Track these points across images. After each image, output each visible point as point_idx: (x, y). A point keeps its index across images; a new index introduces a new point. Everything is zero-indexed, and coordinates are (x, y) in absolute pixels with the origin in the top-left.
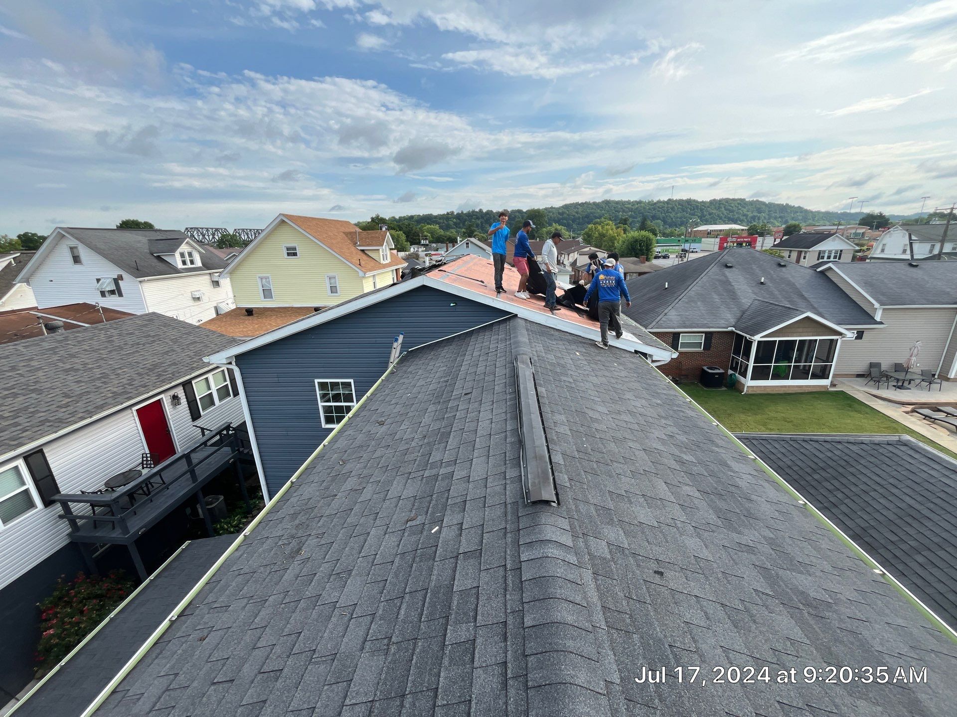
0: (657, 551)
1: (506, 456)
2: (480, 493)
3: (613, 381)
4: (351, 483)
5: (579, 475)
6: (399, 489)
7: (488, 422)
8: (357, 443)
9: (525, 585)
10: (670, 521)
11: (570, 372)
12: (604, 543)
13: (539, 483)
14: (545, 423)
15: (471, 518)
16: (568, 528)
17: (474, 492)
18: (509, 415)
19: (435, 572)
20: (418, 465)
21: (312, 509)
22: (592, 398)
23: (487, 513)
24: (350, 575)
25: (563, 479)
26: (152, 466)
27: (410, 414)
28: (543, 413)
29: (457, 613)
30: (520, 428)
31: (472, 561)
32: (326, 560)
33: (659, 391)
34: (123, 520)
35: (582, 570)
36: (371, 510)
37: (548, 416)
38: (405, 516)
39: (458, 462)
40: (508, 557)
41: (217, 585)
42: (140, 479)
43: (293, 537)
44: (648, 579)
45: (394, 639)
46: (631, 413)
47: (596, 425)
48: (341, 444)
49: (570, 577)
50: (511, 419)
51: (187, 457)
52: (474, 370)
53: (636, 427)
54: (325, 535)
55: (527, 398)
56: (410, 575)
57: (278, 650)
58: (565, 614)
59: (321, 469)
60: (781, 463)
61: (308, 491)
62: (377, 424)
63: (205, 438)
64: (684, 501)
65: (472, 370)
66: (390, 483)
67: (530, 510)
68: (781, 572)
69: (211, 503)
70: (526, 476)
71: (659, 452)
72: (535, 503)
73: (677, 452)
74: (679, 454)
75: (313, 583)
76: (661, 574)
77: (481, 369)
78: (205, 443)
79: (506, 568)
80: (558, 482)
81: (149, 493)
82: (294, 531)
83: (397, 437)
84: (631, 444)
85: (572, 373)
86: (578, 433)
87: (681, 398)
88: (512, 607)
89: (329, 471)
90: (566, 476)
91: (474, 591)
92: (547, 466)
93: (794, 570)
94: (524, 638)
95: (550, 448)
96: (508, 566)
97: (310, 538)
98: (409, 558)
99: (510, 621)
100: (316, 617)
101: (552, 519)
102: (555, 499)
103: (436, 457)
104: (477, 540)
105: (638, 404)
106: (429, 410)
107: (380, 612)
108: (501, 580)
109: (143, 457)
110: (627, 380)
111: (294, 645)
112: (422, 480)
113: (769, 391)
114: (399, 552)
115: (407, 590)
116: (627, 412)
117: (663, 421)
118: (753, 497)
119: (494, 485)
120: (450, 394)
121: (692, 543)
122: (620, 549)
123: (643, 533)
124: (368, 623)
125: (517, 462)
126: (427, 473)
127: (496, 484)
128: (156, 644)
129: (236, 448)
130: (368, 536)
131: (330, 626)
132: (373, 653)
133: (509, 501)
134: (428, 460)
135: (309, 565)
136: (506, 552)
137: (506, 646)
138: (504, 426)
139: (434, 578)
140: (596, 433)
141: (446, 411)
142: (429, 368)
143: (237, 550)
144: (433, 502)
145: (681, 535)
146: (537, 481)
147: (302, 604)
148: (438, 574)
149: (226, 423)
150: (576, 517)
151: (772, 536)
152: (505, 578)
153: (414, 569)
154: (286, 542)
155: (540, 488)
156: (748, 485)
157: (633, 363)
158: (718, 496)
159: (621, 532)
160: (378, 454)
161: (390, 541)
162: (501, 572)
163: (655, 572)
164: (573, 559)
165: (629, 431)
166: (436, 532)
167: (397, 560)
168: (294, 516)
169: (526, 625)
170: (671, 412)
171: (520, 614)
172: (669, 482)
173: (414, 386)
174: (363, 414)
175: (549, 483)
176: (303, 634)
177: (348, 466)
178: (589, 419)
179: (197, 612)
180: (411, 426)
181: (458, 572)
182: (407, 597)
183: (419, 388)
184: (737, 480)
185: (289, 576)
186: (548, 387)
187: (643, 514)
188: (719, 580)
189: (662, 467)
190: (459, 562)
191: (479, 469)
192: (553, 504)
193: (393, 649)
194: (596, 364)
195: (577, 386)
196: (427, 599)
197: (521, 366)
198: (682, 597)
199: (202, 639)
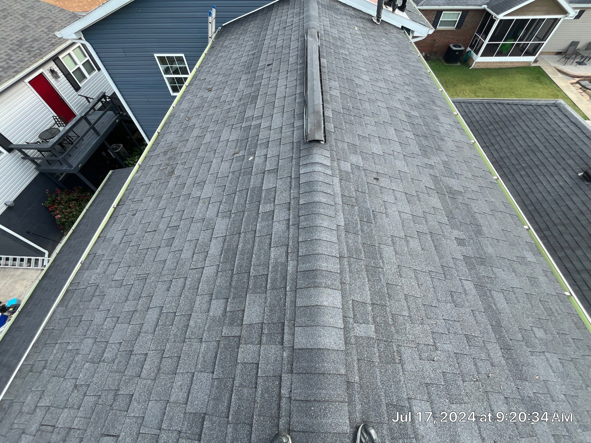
0: (379, 168)
1: (295, 112)
2: (278, 137)
3: (379, 54)
4: (196, 132)
5: (341, 124)
6: (227, 135)
7: (284, 87)
8: (195, 105)
9: (302, 185)
10: (391, 152)
11: (347, 46)
12: (349, 164)
13: (315, 129)
14: (323, 88)
15: (272, 151)
16: (329, 156)
17: (274, 136)
18: (298, 82)
19: (252, 181)
20: (238, 120)
21: (176, 148)
22: (360, 68)
23: (281, 148)
24: (205, 183)
25: (330, 127)
26: (64, 125)
27: (229, 83)
28: (323, 80)
29: (264, 199)
30: (306, 91)
31: (272, 175)
32: (190, 177)
33: (410, 63)
34: (64, 160)
35: (333, 177)
36: (211, 148)
37: (326, 82)
38: (232, 151)
39: (263, 117)
40: (293, 172)
41: (132, 191)
42: (61, 134)
43: (168, 165)
44: (370, 182)
45: (233, 211)
46: (385, 80)
47: (359, 90)
48: (185, 105)
49: (326, 181)
50: (300, 84)
51: (84, 118)
52: (274, 44)
53: (386, 91)
54: (187, 163)
55: (313, 67)
56: (238, 183)
57: (174, 218)
58: (321, 198)
59: (175, 123)
60: (473, 119)
61: (170, 137)
62: (207, 91)
63: (91, 105)
64: (403, 141)
65: (273, 44)
66: (221, 131)
67: (307, 146)
68: (443, 178)
69: (116, 149)
70: (307, 125)
71: (397, 109)
72: (311, 142)
73: (408, 109)
74: (409, 111)
75: (185, 188)
76: (377, 179)
77: (279, 43)
78: (93, 108)
79: (291, 178)
80: (327, 128)
81: (72, 143)
82: (168, 162)
83: (222, 100)
84: (379, 104)
85: (349, 47)
86: (345, 96)
87: (424, 70)
88: (293, 196)
89: (180, 125)
90: (332, 125)
91: (273, 189)
92: (321, 118)
93: (451, 177)
94: (299, 209)
95: (324, 106)
96: (293, 177)
97: (178, 165)
98: (237, 174)
99: (292, 202)
100: (190, 203)
101: (320, 151)
102: (323, 139)
103: (249, 113)
104: (275, 164)
105: (391, 74)
106: (242, 79)
107: (224, 200)
108: (288, 184)
109: (54, 119)
110: (389, 53)
111: (182, 216)
112: (241, 129)
113: (489, 66)
114: (231, 171)
115: (237, 190)
116: (383, 80)
117: (406, 87)
118: (446, 138)
119: (286, 131)
120: (257, 65)
121: (400, 164)
122: (358, 167)
123: (373, 158)
124: (219, 205)
125: (302, 116)
126: (244, 125)
127: (288, 130)
128: (110, 218)
129: (117, 112)
130: (212, 163)
131: (199, 207)
132: (223, 218)
133: (295, 141)
134: (244, 116)
135: (181, 179)
136: (292, 169)
137: (290, 213)
138: (294, 90)
139: (252, 183)
140: (358, 95)
141: (255, 79)
142: (240, 42)
143: (137, 172)
144: (249, 143)
145: (395, 159)
146: (313, 128)
147: (182, 198)
148: (254, 181)
149: (102, 92)
150: (335, 150)
151: (447, 160)
152: (291, 182)
153: (240, 179)
154: (164, 167)
155: (315, 133)
156: (445, 131)
157: (397, 38)
158: (424, 138)
159: (360, 158)
160: (210, 112)
161: (225, 166)
162: (289, 179)
163: (375, 179)
164: (329, 172)
165: (381, 94)
166: (251, 160)
167: (230, 175)
168: (165, 153)
169: (300, 204)
170: (414, 81)
171: (298, 199)
172: (397, 129)
173: (230, 59)
174: (195, 83)
175: (321, 129)
176: (185, 211)
177: (193, 121)
178: (355, 85)
179: (126, 203)
180: (231, 92)
181: (264, 181)
182: (238, 193)
183: (233, 61)
184: (440, 128)
185: (171, 185)
186: (328, 59)
187: (376, 148)
188: (408, 182)
189: (396, 119)
190: (265, 175)
191: (277, 122)
192: (322, 142)
193: (233, 215)
194: (369, 38)
195: (351, 58)
196: (249, 194)
197: (310, 39)
198: (385, 190)
199: (134, 215)
